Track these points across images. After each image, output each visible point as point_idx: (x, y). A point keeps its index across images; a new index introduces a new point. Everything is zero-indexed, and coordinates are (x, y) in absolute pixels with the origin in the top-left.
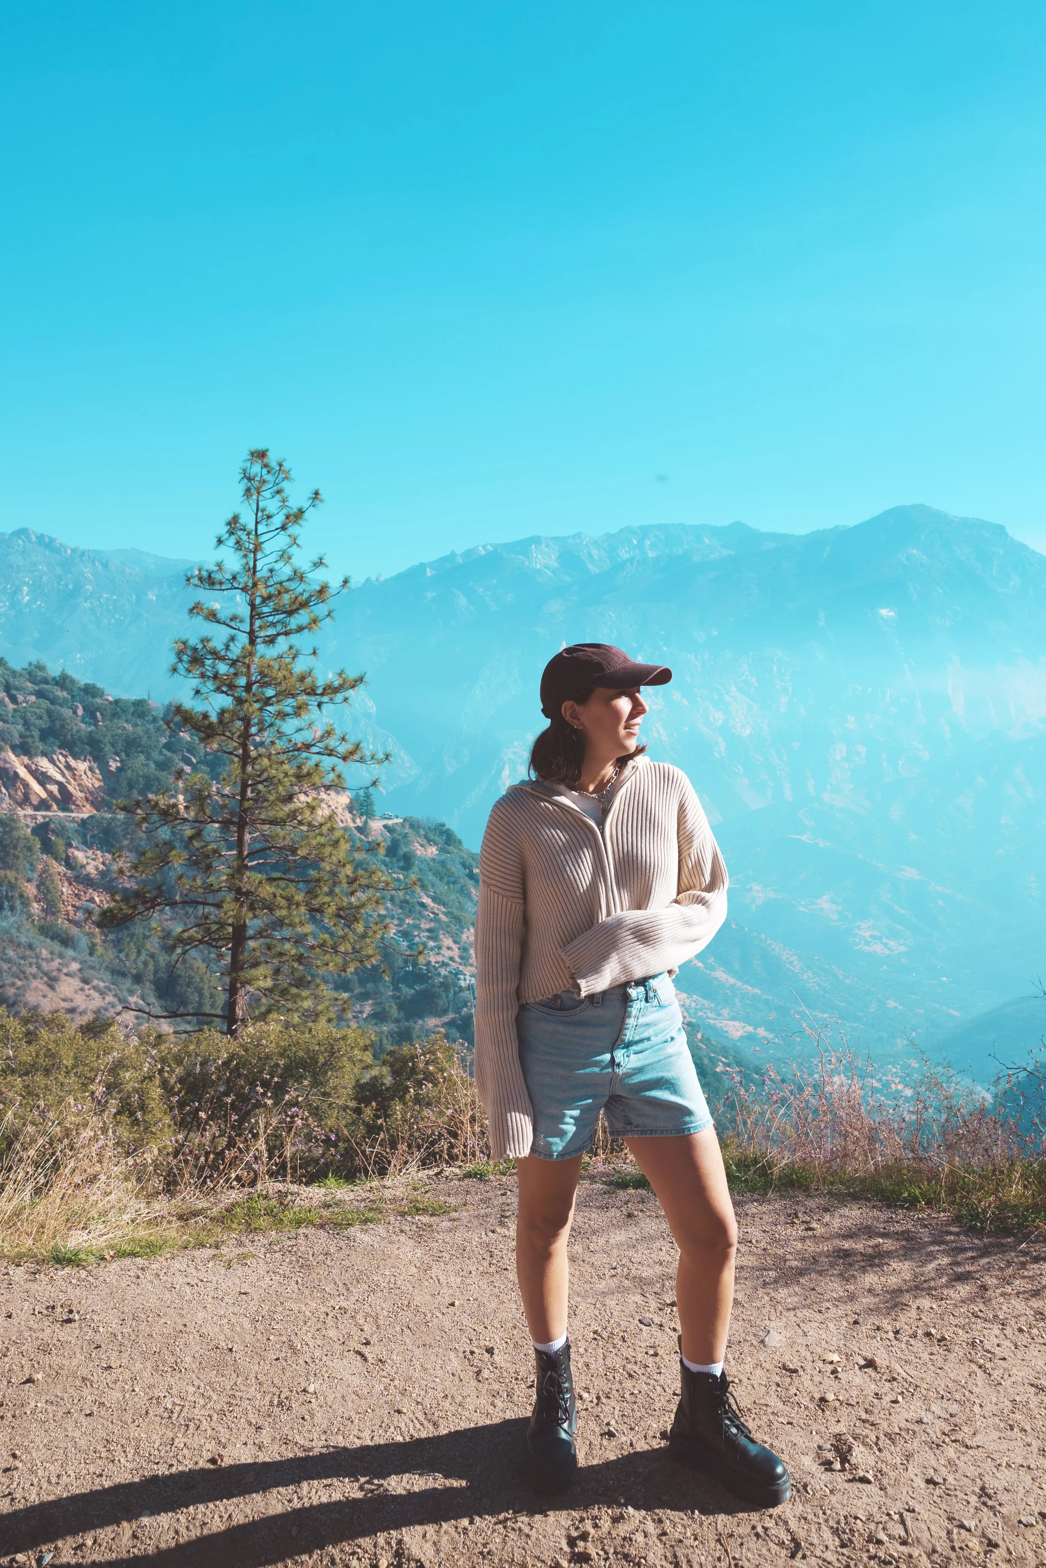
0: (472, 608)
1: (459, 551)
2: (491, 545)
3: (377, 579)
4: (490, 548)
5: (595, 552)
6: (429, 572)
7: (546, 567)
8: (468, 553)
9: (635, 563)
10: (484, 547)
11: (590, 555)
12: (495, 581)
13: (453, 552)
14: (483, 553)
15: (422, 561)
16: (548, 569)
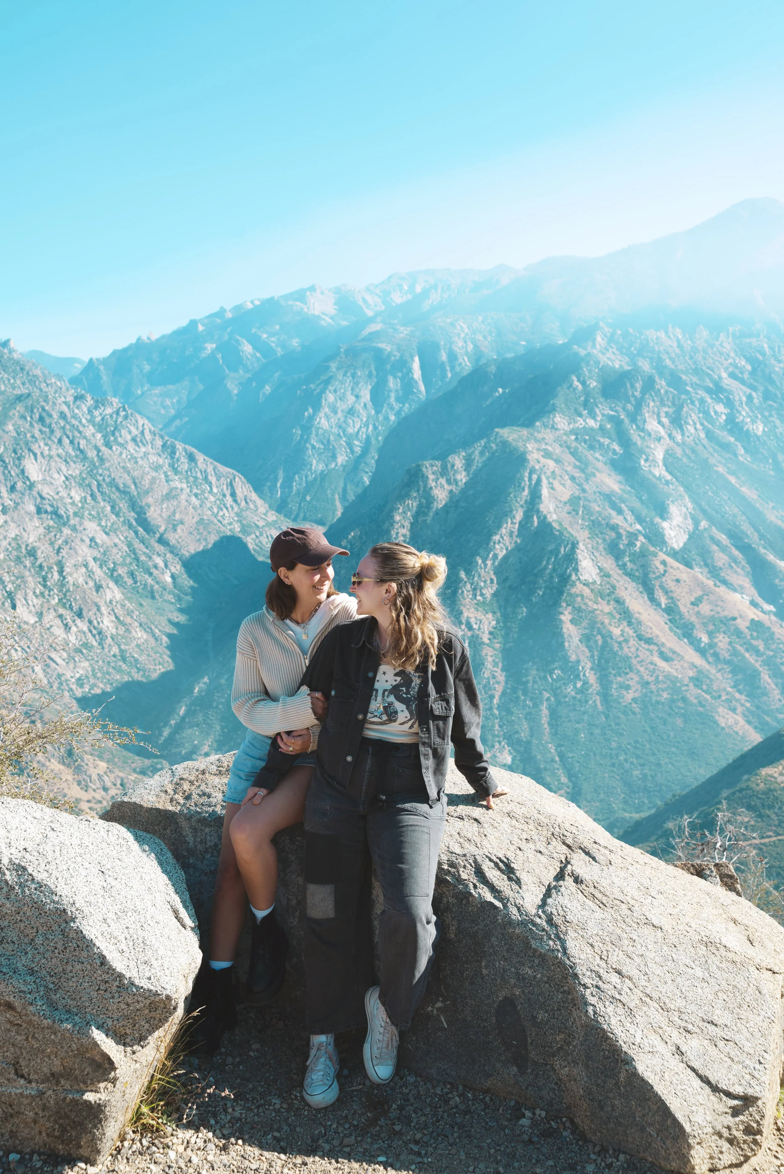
0: (258, 355)
1: (228, 307)
2: (258, 300)
3: (149, 338)
4: (257, 303)
5: (369, 298)
6: (201, 328)
7: (323, 314)
8: (237, 308)
9: (439, 290)
10: (252, 302)
11: (364, 300)
12: (278, 327)
13: (222, 308)
14: (250, 306)
15: (193, 318)
16: (326, 315)
